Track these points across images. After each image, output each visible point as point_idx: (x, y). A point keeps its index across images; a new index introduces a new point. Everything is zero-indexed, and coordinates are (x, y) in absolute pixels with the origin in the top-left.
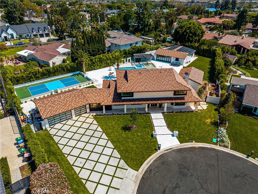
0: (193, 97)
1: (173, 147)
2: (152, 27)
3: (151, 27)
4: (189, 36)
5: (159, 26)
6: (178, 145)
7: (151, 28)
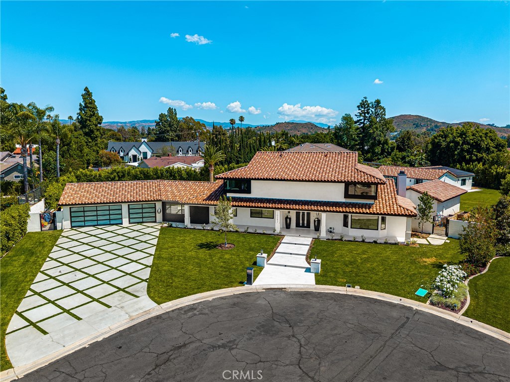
0: (395, 206)
1: (291, 286)
2: (391, 148)
3: (389, 147)
4: (462, 150)
5: (408, 147)
6: (306, 286)
7: (388, 149)
